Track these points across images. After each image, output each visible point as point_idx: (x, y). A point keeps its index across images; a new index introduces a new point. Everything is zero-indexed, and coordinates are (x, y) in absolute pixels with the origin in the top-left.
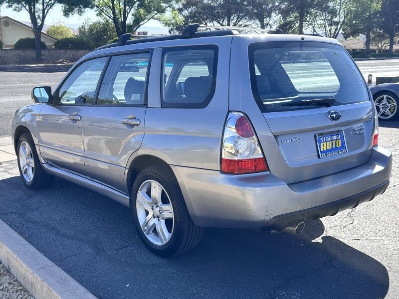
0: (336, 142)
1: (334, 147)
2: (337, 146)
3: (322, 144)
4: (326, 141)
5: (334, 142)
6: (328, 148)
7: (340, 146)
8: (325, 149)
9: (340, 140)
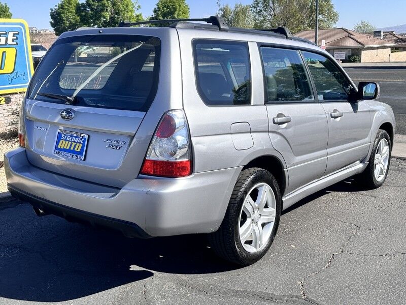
0: (75, 145)
1: (72, 149)
2: (76, 150)
3: (61, 141)
4: (66, 140)
5: (74, 144)
6: (65, 148)
7: (79, 150)
8: (62, 148)
9: (81, 145)
